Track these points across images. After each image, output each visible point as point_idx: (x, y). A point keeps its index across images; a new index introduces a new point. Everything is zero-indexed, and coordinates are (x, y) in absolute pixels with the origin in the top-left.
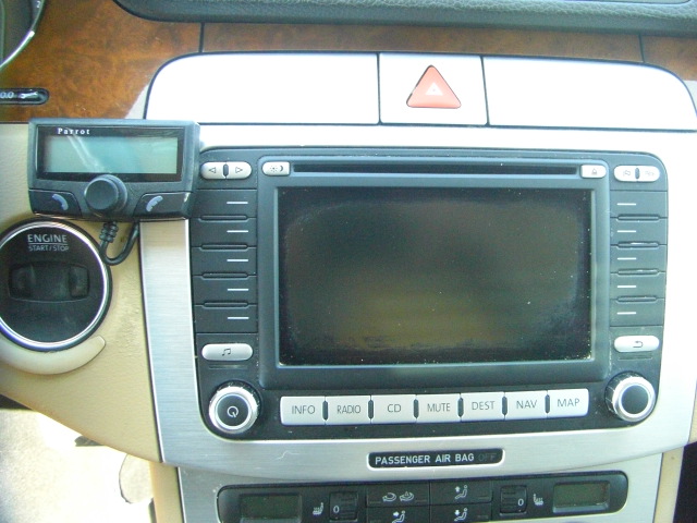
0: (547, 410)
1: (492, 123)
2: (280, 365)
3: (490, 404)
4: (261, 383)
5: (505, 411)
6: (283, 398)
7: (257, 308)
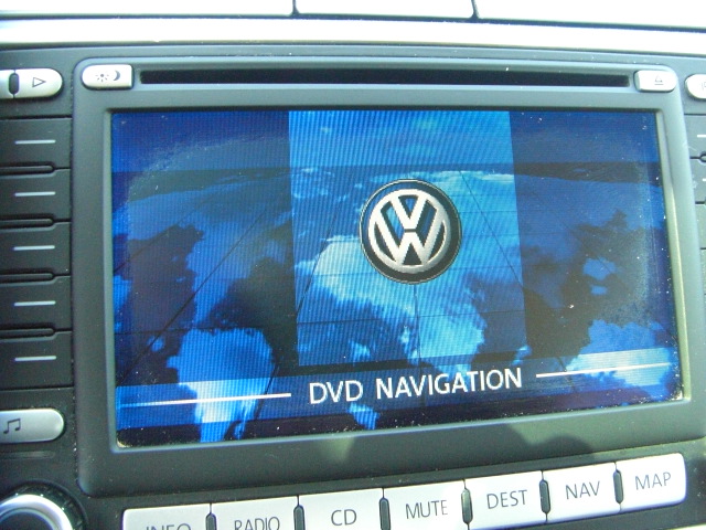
0: (619, 499)
1: (481, 15)
2: (120, 447)
3: (518, 496)
4: (84, 484)
5: (546, 507)
6: (128, 513)
7: (72, 336)
